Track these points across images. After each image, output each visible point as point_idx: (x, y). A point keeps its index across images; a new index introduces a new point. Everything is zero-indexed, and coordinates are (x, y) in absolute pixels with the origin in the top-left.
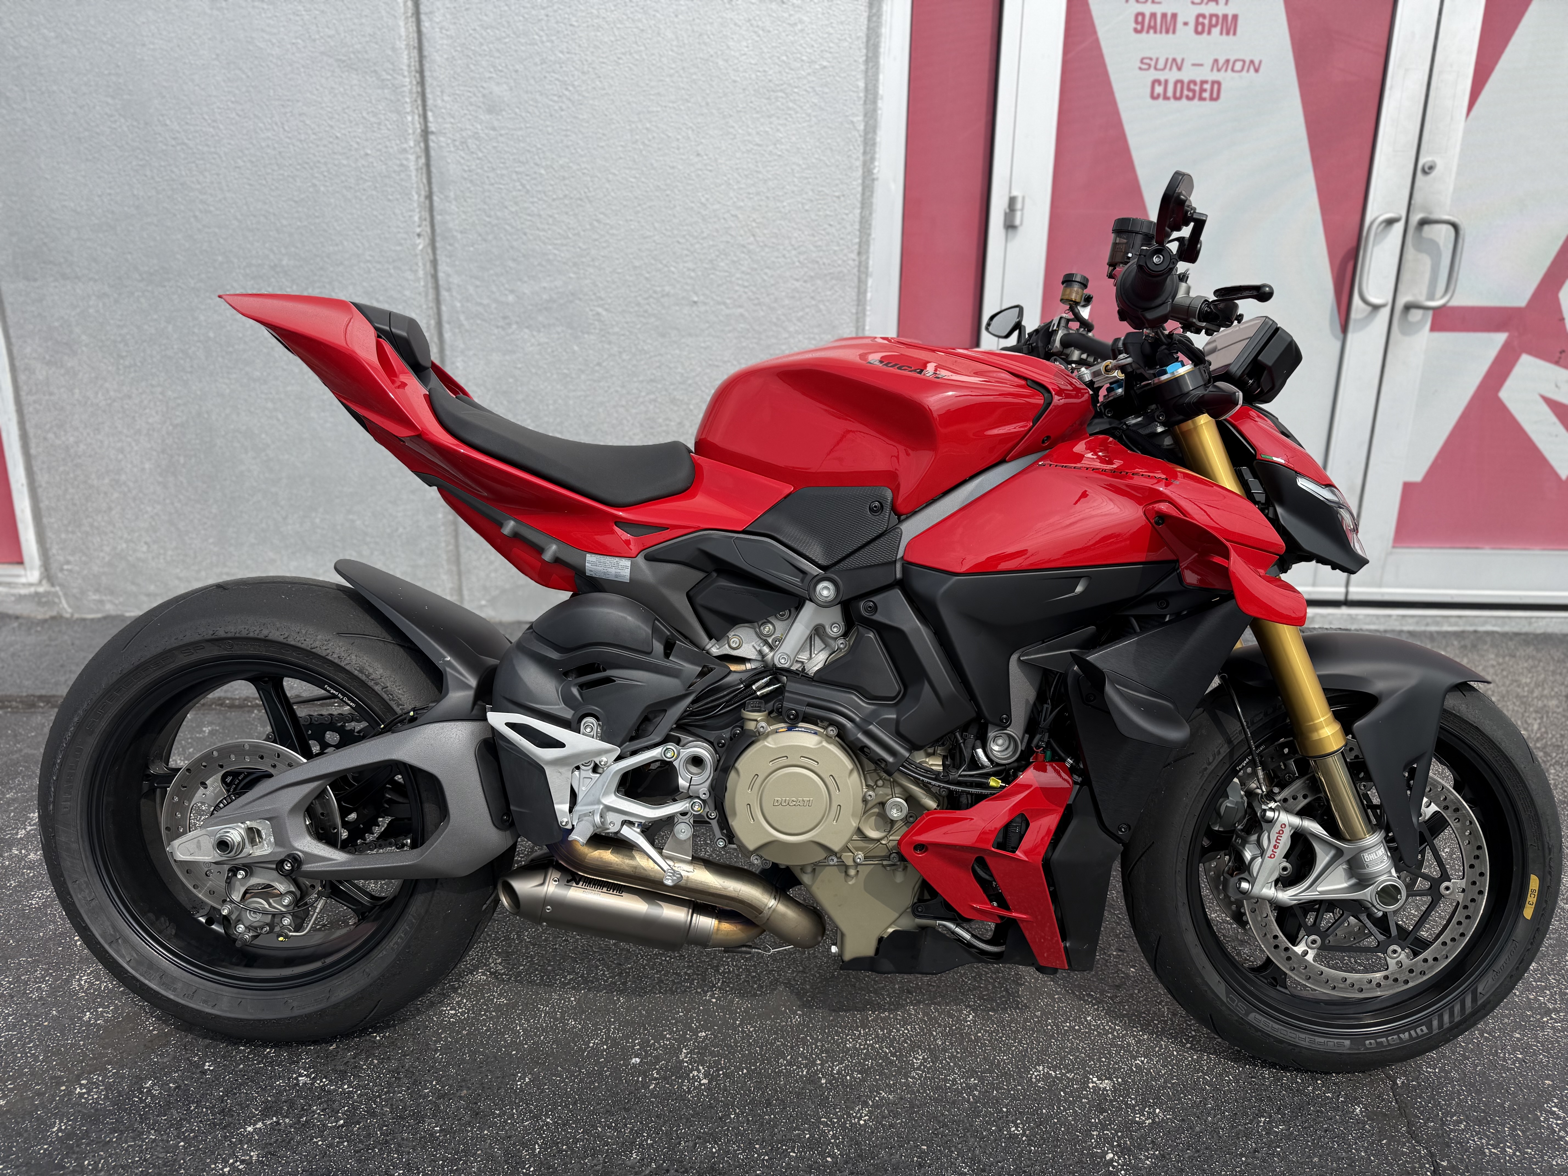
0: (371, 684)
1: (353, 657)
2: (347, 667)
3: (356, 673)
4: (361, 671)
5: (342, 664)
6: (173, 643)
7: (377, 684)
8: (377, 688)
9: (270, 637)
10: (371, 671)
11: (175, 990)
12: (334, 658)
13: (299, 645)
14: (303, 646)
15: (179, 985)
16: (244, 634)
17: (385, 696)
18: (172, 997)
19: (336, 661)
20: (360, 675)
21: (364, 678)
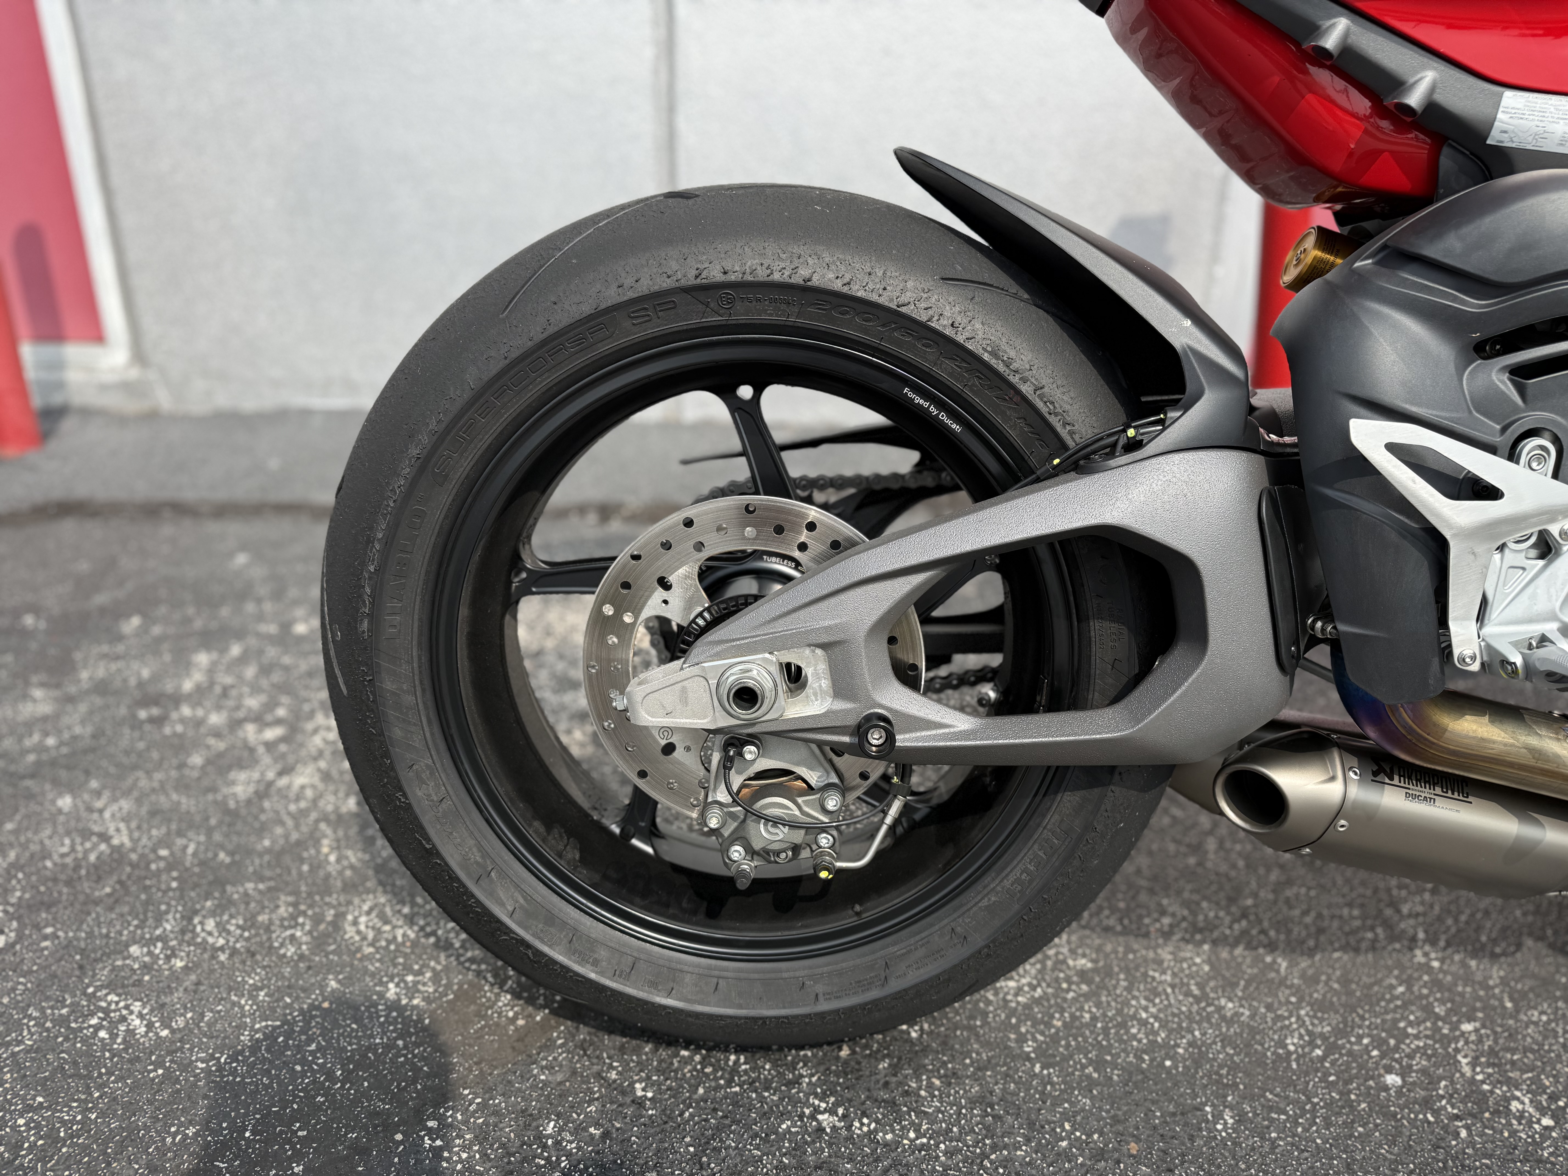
0: (1014, 379)
1: (978, 326)
2: (970, 346)
3: (986, 357)
4: (994, 354)
5: (960, 339)
6: (612, 296)
7: (1024, 380)
8: (1025, 389)
9: (816, 281)
10: (1012, 354)
11: (595, 963)
12: (942, 325)
13: (874, 298)
14: (883, 301)
15: (603, 953)
16: (761, 275)
17: (1040, 405)
18: (593, 976)
19: (948, 332)
20: (993, 362)
21: (1001, 368)
